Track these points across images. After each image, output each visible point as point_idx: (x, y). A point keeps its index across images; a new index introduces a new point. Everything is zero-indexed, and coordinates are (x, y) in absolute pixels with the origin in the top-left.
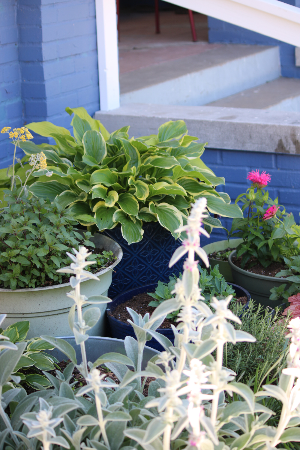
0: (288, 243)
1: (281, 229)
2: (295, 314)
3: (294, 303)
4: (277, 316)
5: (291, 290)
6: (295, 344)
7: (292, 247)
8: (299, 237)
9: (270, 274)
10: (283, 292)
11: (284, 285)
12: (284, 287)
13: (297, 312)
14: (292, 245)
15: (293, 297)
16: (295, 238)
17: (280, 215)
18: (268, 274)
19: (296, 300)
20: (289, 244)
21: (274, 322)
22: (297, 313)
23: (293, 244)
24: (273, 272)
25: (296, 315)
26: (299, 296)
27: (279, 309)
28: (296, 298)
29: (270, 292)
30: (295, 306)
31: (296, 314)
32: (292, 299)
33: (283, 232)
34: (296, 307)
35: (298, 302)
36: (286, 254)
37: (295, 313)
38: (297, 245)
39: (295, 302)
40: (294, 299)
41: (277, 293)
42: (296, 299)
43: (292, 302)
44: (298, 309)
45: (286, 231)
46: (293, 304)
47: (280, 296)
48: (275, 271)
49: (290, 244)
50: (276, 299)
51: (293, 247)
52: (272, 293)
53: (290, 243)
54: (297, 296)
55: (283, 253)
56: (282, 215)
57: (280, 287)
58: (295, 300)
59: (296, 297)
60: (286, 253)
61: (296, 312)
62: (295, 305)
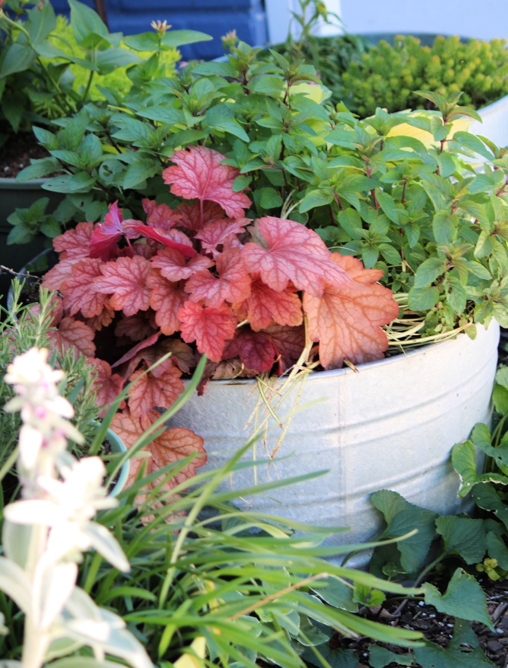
0: (45, 81)
1: (22, 47)
2: (74, 285)
3: (70, 254)
4: (18, 303)
5: (63, 214)
6: (35, 427)
7: (57, 91)
8: (72, 63)
9: (8, 171)
10: (43, 218)
11: (44, 202)
12: (44, 208)
13: (77, 279)
14: (57, 85)
15: (67, 236)
16: (63, 67)
17: (17, 5)
18: (3, 171)
19: (76, 242)
20: (48, 84)
21: (14, 321)
22: (79, 282)
23: (59, 82)
24: (15, 164)
25: (76, 289)
26: (81, 233)
27: (21, 283)
28: (75, 239)
29: (7, 222)
30: (74, 262)
31: (77, 286)
32: (64, 241)
33: (26, 53)
34: (74, 267)
35: (80, 249)
36: (47, 109)
37: (72, 283)
38: (71, 84)
39: (73, 250)
40: (69, 242)
41: (27, 225)
42: (74, 241)
43: (65, 251)
44: (79, 272)
45: (34, 51)
46: (67, 257)
47: (36, 230)
48: (21, 159)
49: (52, 84)
50: (27, 241)
51: (60, 91)
52: (12, 227)
53: (50, 80)
54: (75, 233)
55: (37, 106)
56: (22, 5)
57: (33, 206)
58: (73, 244)
59: (74, 235)
60: (45, 107)
61: (76, 281)
62: (74, 259)
